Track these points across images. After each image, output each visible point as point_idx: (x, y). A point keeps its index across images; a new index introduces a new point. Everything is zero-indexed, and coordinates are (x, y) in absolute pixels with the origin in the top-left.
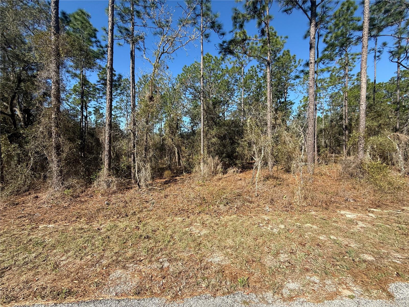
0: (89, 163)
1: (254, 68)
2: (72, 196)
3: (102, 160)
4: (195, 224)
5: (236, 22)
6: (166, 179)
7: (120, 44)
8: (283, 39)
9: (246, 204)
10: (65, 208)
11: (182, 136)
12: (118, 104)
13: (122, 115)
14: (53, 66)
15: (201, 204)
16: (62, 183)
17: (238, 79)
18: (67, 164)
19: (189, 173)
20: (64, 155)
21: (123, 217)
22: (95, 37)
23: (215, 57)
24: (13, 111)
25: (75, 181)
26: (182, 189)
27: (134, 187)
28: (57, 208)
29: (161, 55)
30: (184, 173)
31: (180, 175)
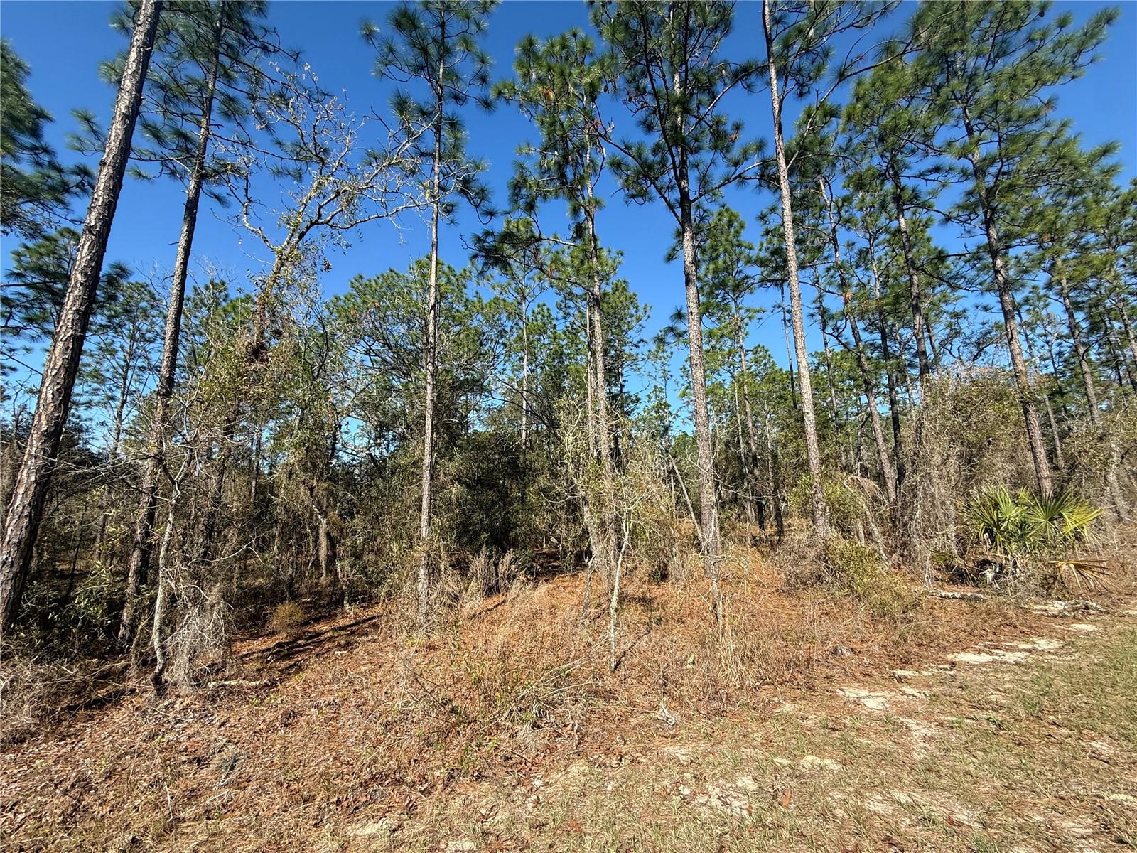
1: (545, 308)
5: (517, 195)
6: (280, 638)
7: (140, 174)
8: (614, 255)
17: (508, 329)
19: (362, 601)
22: (36, 134)
23: (449, 268)
27: (134, 693)
29: (308, 228)
30: (347, 607)
31: (331, 617)
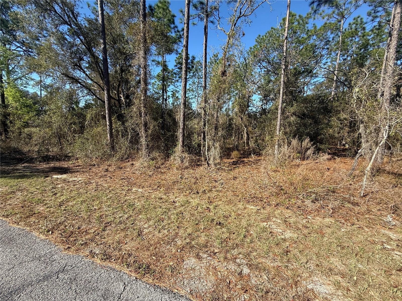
0: (167, 140)
2: (155, 166)
3: (177, 138)
4: (274, 219)
6: (234, 160)
9: (346, 206)
10: (150, 176)
11: (249, 116)
12: (191, 86)
13: (193, 97)
14: (142, 53)
15: (278, 194)
16: (149, 155)
18: (152, 139)
19: (257, 155)
20: (150, 132)
21: (194, 194)
22: (174, 23)
24: (119, 97)
25: (157, 154)
26: (252, 172)
27: (204, 164)
28: (145, 175)
30: (252, 155)
31: (247, 157)
